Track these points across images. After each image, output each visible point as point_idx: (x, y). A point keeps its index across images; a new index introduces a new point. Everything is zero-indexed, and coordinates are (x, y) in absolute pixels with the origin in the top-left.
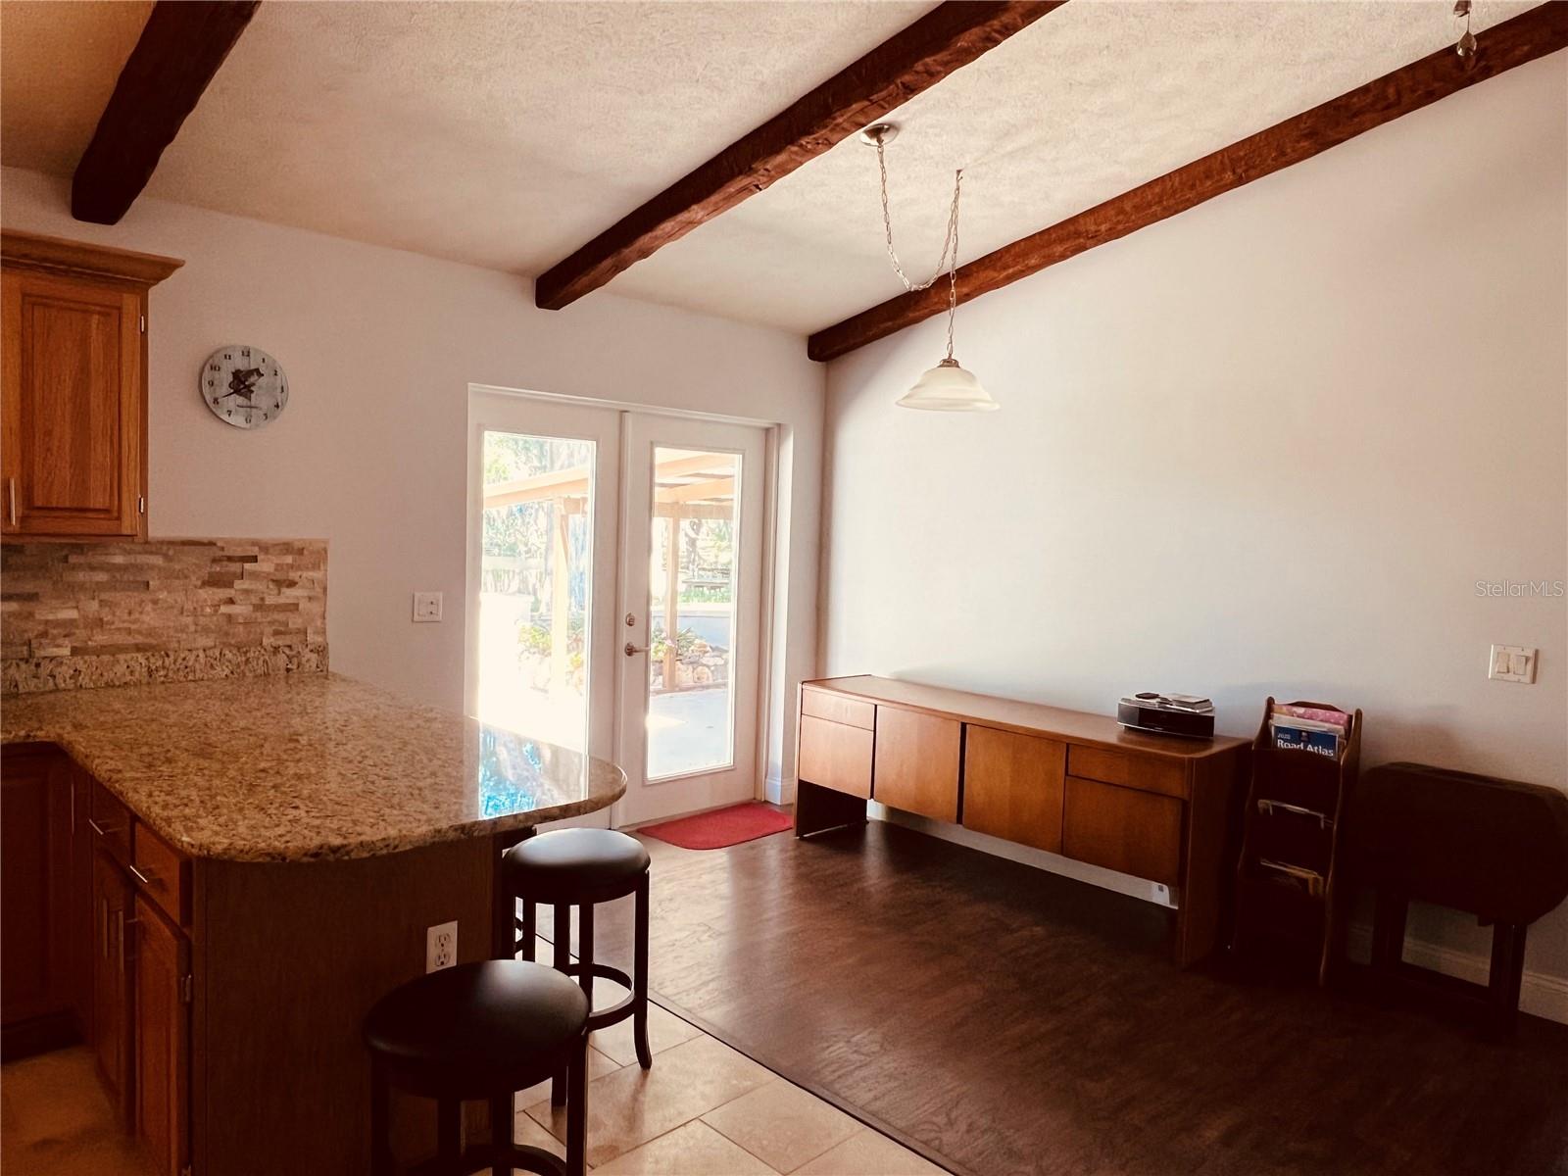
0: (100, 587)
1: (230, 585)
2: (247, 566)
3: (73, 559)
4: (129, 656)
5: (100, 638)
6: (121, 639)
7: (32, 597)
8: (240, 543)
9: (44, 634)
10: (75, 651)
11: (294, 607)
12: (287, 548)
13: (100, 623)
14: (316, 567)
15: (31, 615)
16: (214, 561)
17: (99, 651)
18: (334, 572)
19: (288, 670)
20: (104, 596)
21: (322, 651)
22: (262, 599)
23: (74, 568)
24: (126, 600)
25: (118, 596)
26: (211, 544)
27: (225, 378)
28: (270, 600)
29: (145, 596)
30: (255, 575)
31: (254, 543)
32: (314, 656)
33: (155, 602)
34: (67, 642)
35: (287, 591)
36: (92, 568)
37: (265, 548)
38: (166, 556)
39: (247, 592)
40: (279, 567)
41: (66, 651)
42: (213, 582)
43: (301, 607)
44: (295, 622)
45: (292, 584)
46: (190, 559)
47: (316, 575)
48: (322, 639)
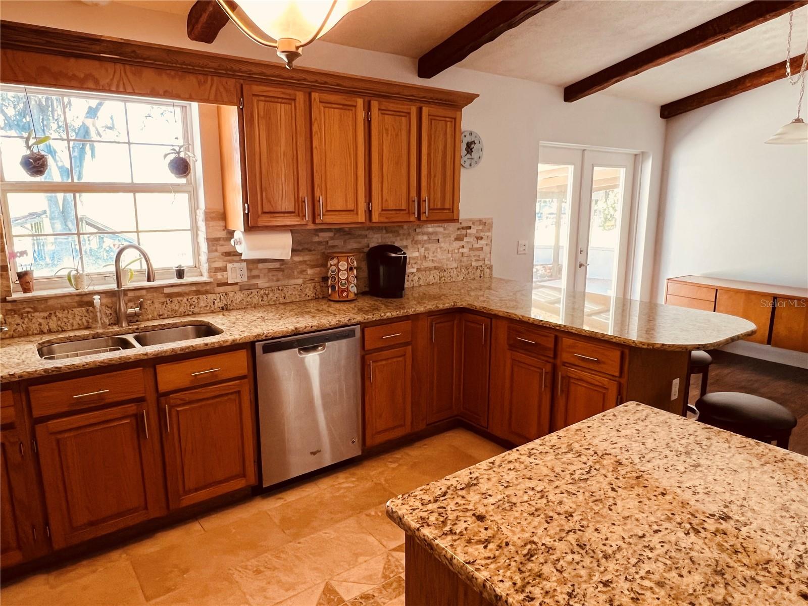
0: (425, 242)
1: (462, 240)
2: (469, 231)
3: (418, 230)
4: (434, 272)
5: (425, 264)
6: (431, 264)
8: (467, 221)
10: (418, 270)
11: (482, 249)
12: (480, 222)
13: (425, 258)
14: (489, 230)
16: (458, 229)
17: (425, 270)
18: (495, 233)
19: (480, 276)
20: (426, 246)
21: (490, 268)
22: (472, 246)
23: (418, 234)
24: (432, 247)
25: (430, 246)
27: (464, 146)
28: (476, 246)
29: (438, 245)
30: (470, 235)
31: (470, 220)
32: (488, 270)
33: (441, 248)
34: (416, 266)
35: (480, 242)
36: (423, 234)
37: (474, 223)
38: (444, 228)
39: (468, 242)
40: (478, 231)
41: (415, 270)
42: (459, 238)
43: (484, 248)
44: (482, 255)
45: (481, 238)
46: (451, 229)
47: (489, 234)
48: (490, 263)
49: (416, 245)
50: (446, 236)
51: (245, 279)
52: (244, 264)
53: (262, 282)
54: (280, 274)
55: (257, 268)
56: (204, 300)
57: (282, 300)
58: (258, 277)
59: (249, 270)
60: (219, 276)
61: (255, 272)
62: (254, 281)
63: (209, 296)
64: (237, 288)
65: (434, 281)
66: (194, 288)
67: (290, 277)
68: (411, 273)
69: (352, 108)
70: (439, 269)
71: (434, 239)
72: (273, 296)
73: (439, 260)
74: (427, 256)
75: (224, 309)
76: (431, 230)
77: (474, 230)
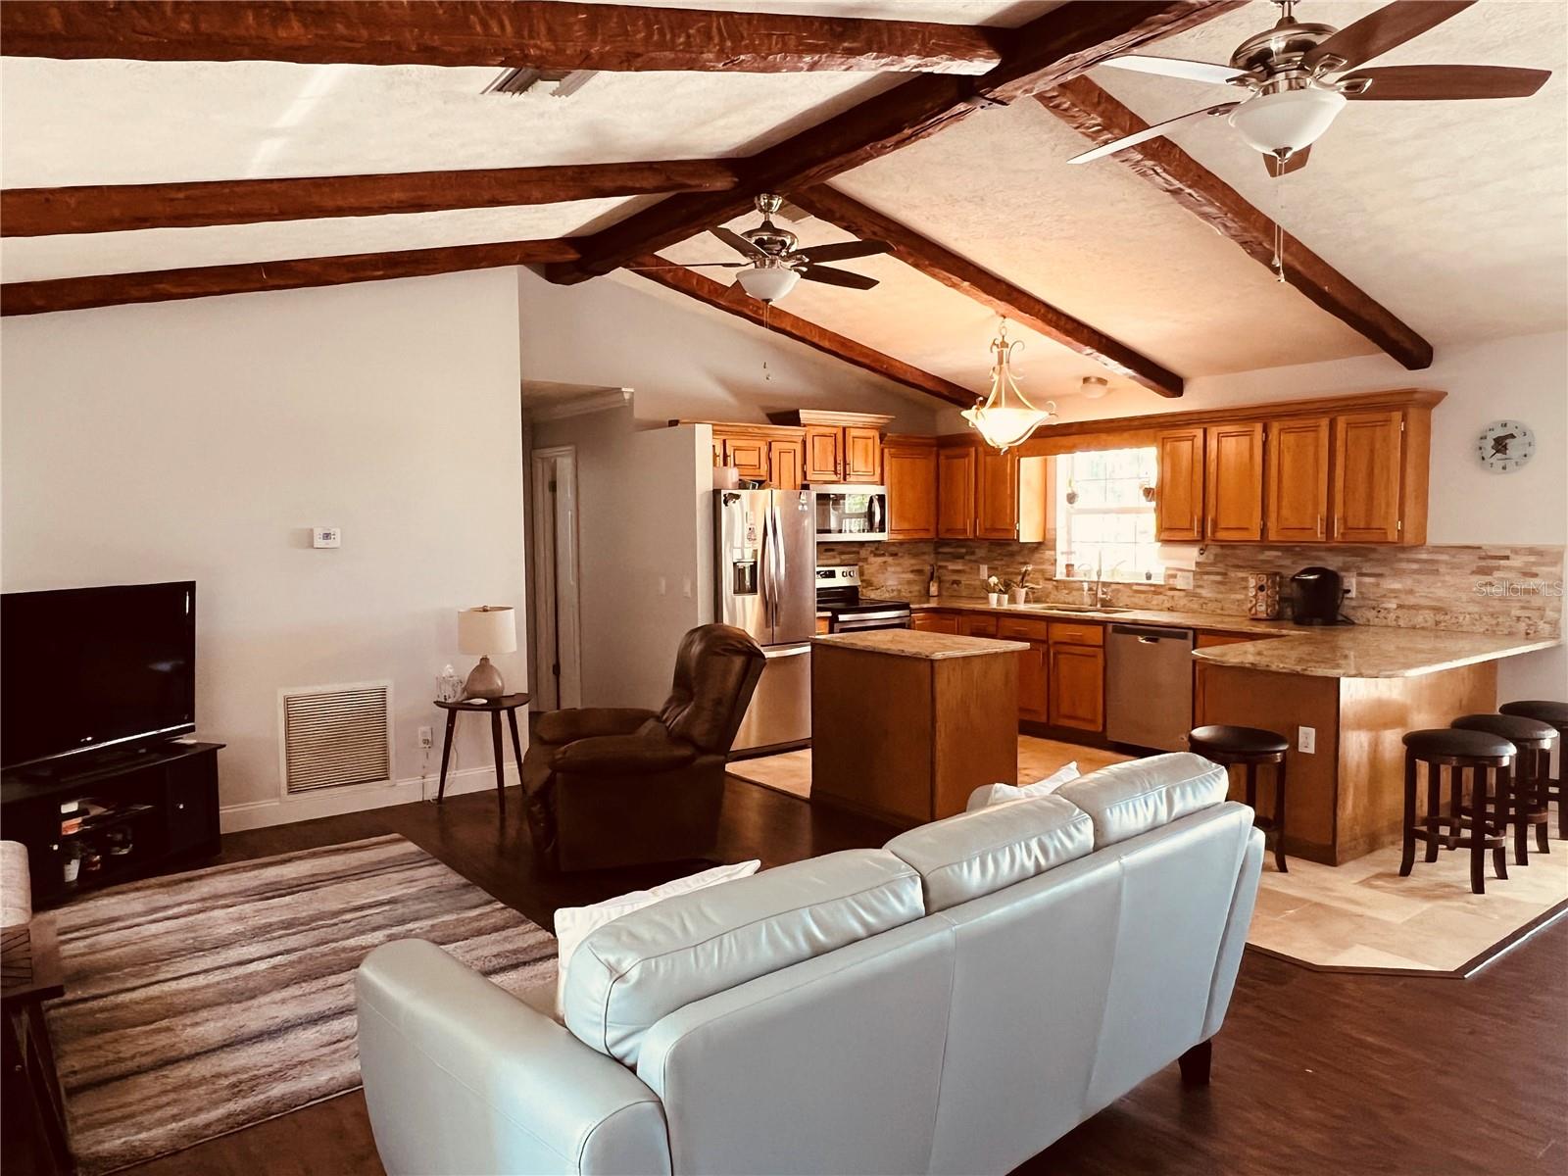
0: (1415, 572)
1: (1491, 574)
2: (1503, 562)
3: (1400, 556)
4: (1425, 612)
5: (1411, 600)
6: (1424, 602)
7: (1380, 575)
8: (1499, 547)
9: (1384, 596)
10: (1400, 606)
12: (1532, 551)
13: (1411, 592)
14: (1554, 564)
15: (1378, 585)
16: (1482, 558)
17: (1410, 607)
19: (1528, 634)
20: (1416, 577)
21: (1555, 624)
23: (1401, 560)
24: (1427, 580)
25: (1422, 577)
26: (1479, 548)
27: (1490, 443)
29: (1437, 578)
30: (1510, 569)
31: (1507, 548)
33: (1443, 582)
34: (1395, 601)
35: (1532, 580)
36: (1409, 561)
37: (1516, 551)
38: (1451, 555)
40: (1527, 564)
41: (1395, 606)
42: (1481, 571)
44: (1536, 601)
45: (1535, 575)
46: (1466, 557)
47: (1553, 569)
48: (1556, 616)
49: (1399, 574)
50: (1454, 566)
51: (1191, 588)
52: (1190, 574)
53: (1204, 592)
54: (1222, 588)
55: (1200, 579)
56: (1156, 600)
57: (1219, 611)
58: (1201, 586)
59: (1194, 579)
60: (1171, 581)
61: (1200, 583)
62: (1199, 590)
63: (1161, 596)
64: (1182, 594)
65: (1423, 625)
66: (1153, 589)
67: (1232, 591)
68: (1386, 609)
69: (1249, 434)
70: (1436, 609)
71: (1431, 569)
72: (1211, 606)
73: (1439, 599)
74: (1417, 589)
75: (1170, 609)
76: (1424, 556)
77: (1517, 562)
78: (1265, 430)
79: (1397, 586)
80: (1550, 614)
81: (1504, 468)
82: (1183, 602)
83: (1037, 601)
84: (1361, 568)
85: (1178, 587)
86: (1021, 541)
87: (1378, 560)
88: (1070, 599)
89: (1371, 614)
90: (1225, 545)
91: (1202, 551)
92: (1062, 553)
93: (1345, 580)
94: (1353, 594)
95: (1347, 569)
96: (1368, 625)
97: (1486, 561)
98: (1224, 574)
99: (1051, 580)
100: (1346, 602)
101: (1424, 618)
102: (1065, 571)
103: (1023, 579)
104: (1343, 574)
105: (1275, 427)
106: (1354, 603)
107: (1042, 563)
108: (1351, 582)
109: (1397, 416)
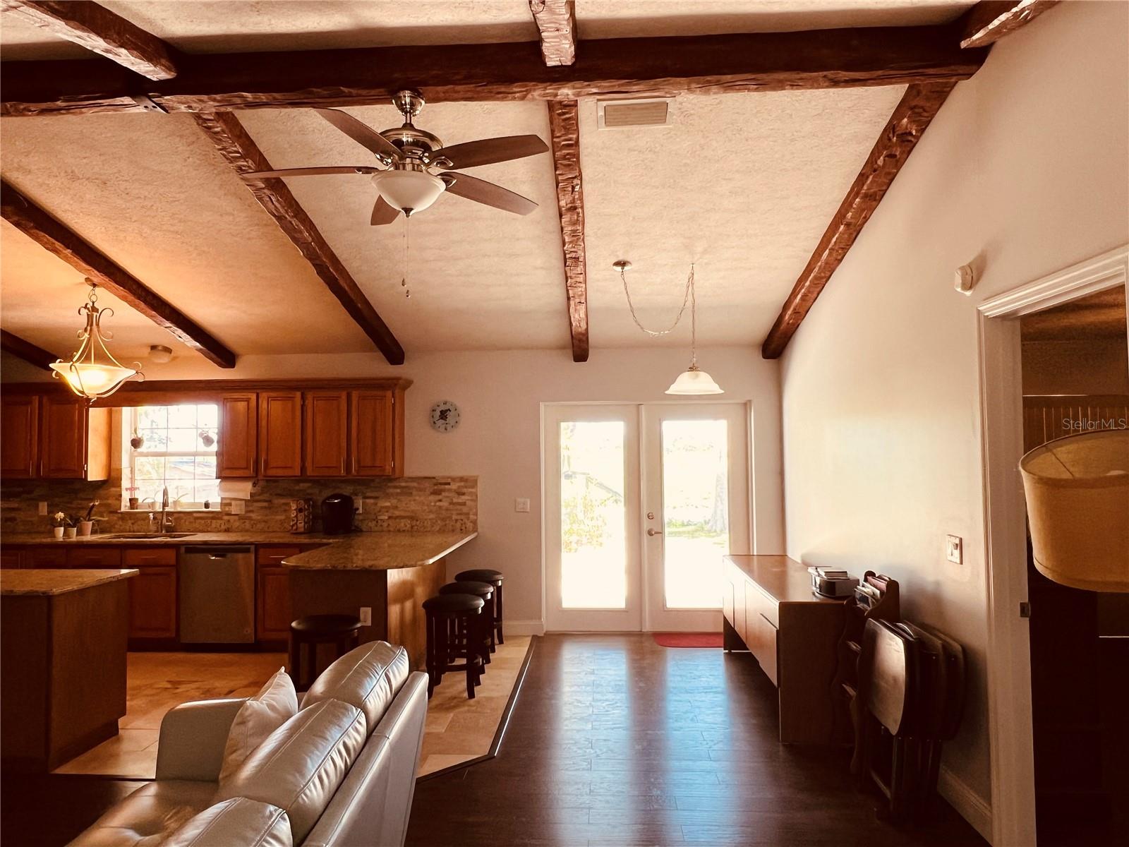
0: (397, 494)
1: (440, 494)
2: (447, 486)
4: (405, 520)
5: (397, 513)
6: (402, 514)
7: (376, 498)
8: (443, 478)
9: (380, 511)
10: (390, 518)
11: (464, 504)
12: (462, 479)
13: (396, 508)
14: (473, 487)
15: (376, 504)
16: (435, 485)
17: (397, 517)
18: (480, 489)
19: (461, 530)
20: (399, 497)
21: (475, 522)
22: (452, 500)
23: (389, 487)
24: (405, 499)
25: (403, 498)
26: (434, 478)
27: (438, 413)
28: (455, 500)
29: (411, 498)
30: (450, 490)
31: (448, 478)
32: (471, 524)
33: (414, 500)
34: (386, 514)
35: (463, 497)
36: (396, 487)
37: (454, 479)
38: (418, 483)
39: (447, 497)
40: (459, 487)
41: (386, 518)
42: (435, 493)
43: (467, 503)
44: (465, 509)
45: (464, 494)
46: (427, 484)
47: (473, 490)
48: (475, 518)
49: (388, 496)
50: (420, 490)
51: (243, 513)
52: (243, 502)
53: (253, 515)
54: (268, 512)
55: (252, 506)
56: (215, 524)
57: (266, 529)
58: (251, 511)
59: (246, 506)
60: (227, 509)
61: (251, 508)
62: (251, 515)
63: (218, 521)
64: (236, 518)
65: (404, 529)
66: (211, 515)
67: (276, 513)
68: (381, 520)
69: (292, 399)
70: (412, 518)
71: (407, 492)
72: (260, 526)
73: (413, 511)
74: (399, 506)
75: (227, 530)
76: (403, 484)
77: (454, 486)
78: (303, 398)
79: (388, 504)
80: (472, 517)
81: (446, 429)
82: (237, 524)
83: (102, 532)
84: (365, 494)
85: (233, 513)
86: (89, 480)
87: (376, 487)
88: (136, 528)
89: (372, 524)
90: (272, 480)
91: (254, 485)
92: (127, 489)
93: (355, 501)
94: (361, 511)
95: (356, 495)
96: (370, 531)
97: (438, 486)
98: (270, 501)
99: (117, 513)
100: (356, 517)
101: (404, 524)
102: (128, 504)
103: (89, 514)
104: (354, 497)
105: (310, 396)
106: (361, 517)
107: (107, 499)
108: (359, 503)
109: (389, 393)
